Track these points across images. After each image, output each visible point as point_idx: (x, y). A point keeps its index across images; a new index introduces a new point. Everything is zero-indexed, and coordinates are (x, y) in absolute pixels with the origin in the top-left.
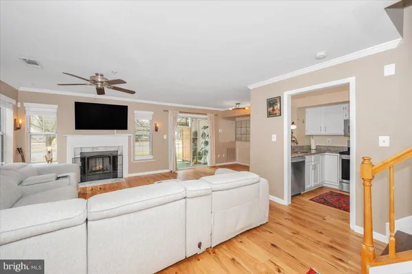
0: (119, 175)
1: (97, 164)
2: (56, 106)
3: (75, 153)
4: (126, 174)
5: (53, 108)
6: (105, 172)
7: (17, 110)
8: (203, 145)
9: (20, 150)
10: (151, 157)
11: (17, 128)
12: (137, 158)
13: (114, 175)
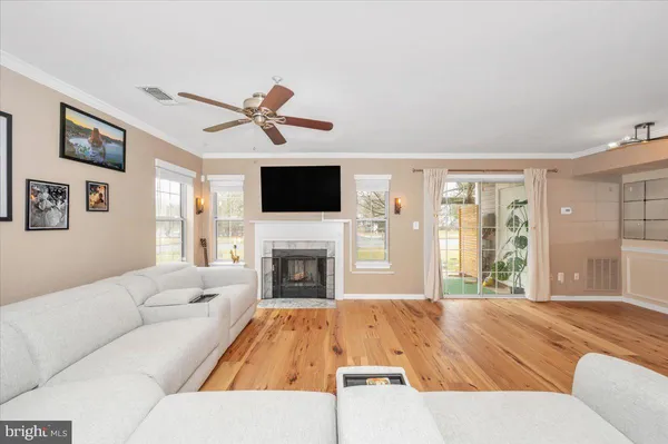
1: (296, 270)
2: (242, 177)
4: (340, 294)
5: (240, 180)
6: (308, 285)
7: (200, 186)
8: (511, 247)
9: (203, 242)
10: (386, 265)
11: (199, 211)
12: (359, 265)
13: (320, 291)
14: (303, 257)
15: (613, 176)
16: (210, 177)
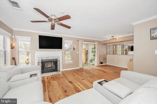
0: (58, 70)
1: (49, 65)
2: (30, 38)
3: (39, 60)
4: (61, 70)
5: (29, 38)
6: (52, 68)
7: (12, 39)
8: (92, 56)
9: (14, 59)
10: (72, 62)
11: (12, 48)
12: (66, 62)
13: (56, 70)
14: (50, 61)
15: (105, 44)
16: (16, 36)
